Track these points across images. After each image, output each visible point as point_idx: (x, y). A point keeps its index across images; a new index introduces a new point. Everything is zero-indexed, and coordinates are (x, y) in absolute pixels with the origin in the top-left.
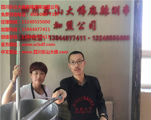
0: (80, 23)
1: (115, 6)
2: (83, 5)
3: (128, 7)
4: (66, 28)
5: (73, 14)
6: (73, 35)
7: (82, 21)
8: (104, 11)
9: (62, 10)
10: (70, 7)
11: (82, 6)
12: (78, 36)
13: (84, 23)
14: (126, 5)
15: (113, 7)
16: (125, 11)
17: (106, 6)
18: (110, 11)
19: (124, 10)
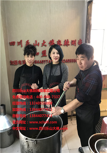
1: (73, 40)
2: (53, 40)
3: (82, 40)
4: (42, 55)
5: (46, 46)
6: (46, 59)
8: (66, 43)
9: (38, 43)
10: (44, 41)
14: (80, 39)
17: (68, 40)
18: (70, 43)
19: (79, 42)
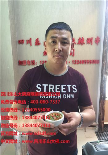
15: (88, 38)
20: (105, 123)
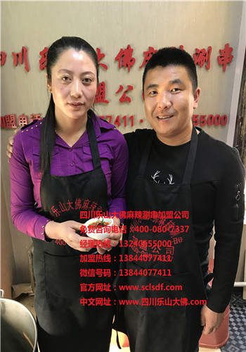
0: (121, 88)
1: (199, 49)
3: (231, 49)
5: (105, 67)
7: (126, 84)
10: (98, 49)
11: (126, 48)
12: (118, 117)
13: (130, 88)
14: (227, 45)
15: (196, 49)
16: (223, 59)
17: (181, 47)
19: (221, 57)
20: (237, 284)
